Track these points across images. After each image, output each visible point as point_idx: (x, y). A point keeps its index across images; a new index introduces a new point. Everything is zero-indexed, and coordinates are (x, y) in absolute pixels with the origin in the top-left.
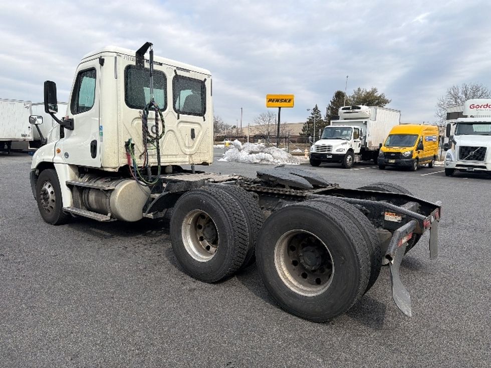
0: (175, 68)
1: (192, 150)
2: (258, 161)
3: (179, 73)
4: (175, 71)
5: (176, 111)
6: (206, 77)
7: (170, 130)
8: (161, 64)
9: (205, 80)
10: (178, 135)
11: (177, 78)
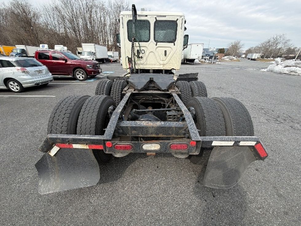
0: (156, 16)
1: (165, 62)
2: (287, 72)
3: (158, 19)
4: (156, 18)
5: (155, 41)
6: (178, 18)
7: (151, 52)
8: (146, 16)
9: (178, 19)
10: (157, 54)
11: (157, 22)
